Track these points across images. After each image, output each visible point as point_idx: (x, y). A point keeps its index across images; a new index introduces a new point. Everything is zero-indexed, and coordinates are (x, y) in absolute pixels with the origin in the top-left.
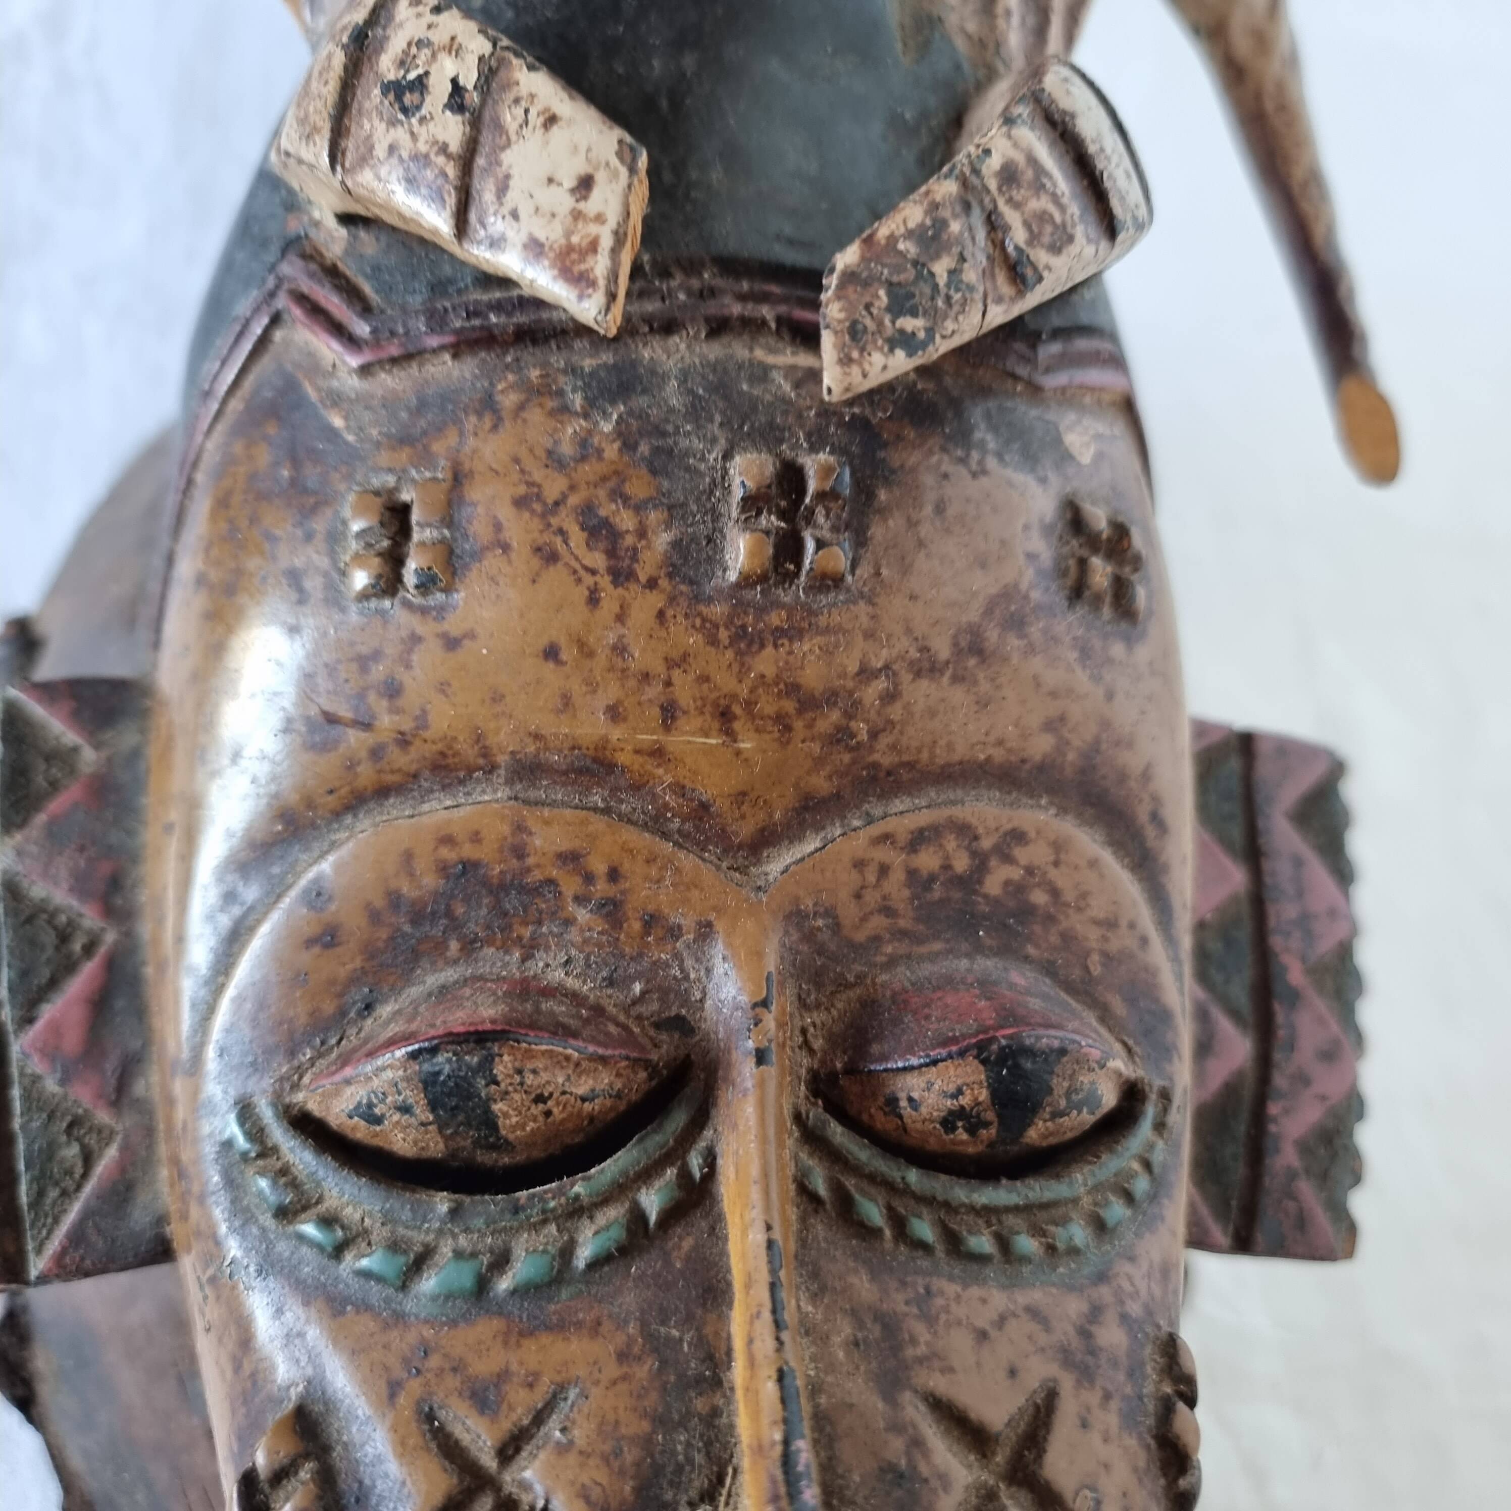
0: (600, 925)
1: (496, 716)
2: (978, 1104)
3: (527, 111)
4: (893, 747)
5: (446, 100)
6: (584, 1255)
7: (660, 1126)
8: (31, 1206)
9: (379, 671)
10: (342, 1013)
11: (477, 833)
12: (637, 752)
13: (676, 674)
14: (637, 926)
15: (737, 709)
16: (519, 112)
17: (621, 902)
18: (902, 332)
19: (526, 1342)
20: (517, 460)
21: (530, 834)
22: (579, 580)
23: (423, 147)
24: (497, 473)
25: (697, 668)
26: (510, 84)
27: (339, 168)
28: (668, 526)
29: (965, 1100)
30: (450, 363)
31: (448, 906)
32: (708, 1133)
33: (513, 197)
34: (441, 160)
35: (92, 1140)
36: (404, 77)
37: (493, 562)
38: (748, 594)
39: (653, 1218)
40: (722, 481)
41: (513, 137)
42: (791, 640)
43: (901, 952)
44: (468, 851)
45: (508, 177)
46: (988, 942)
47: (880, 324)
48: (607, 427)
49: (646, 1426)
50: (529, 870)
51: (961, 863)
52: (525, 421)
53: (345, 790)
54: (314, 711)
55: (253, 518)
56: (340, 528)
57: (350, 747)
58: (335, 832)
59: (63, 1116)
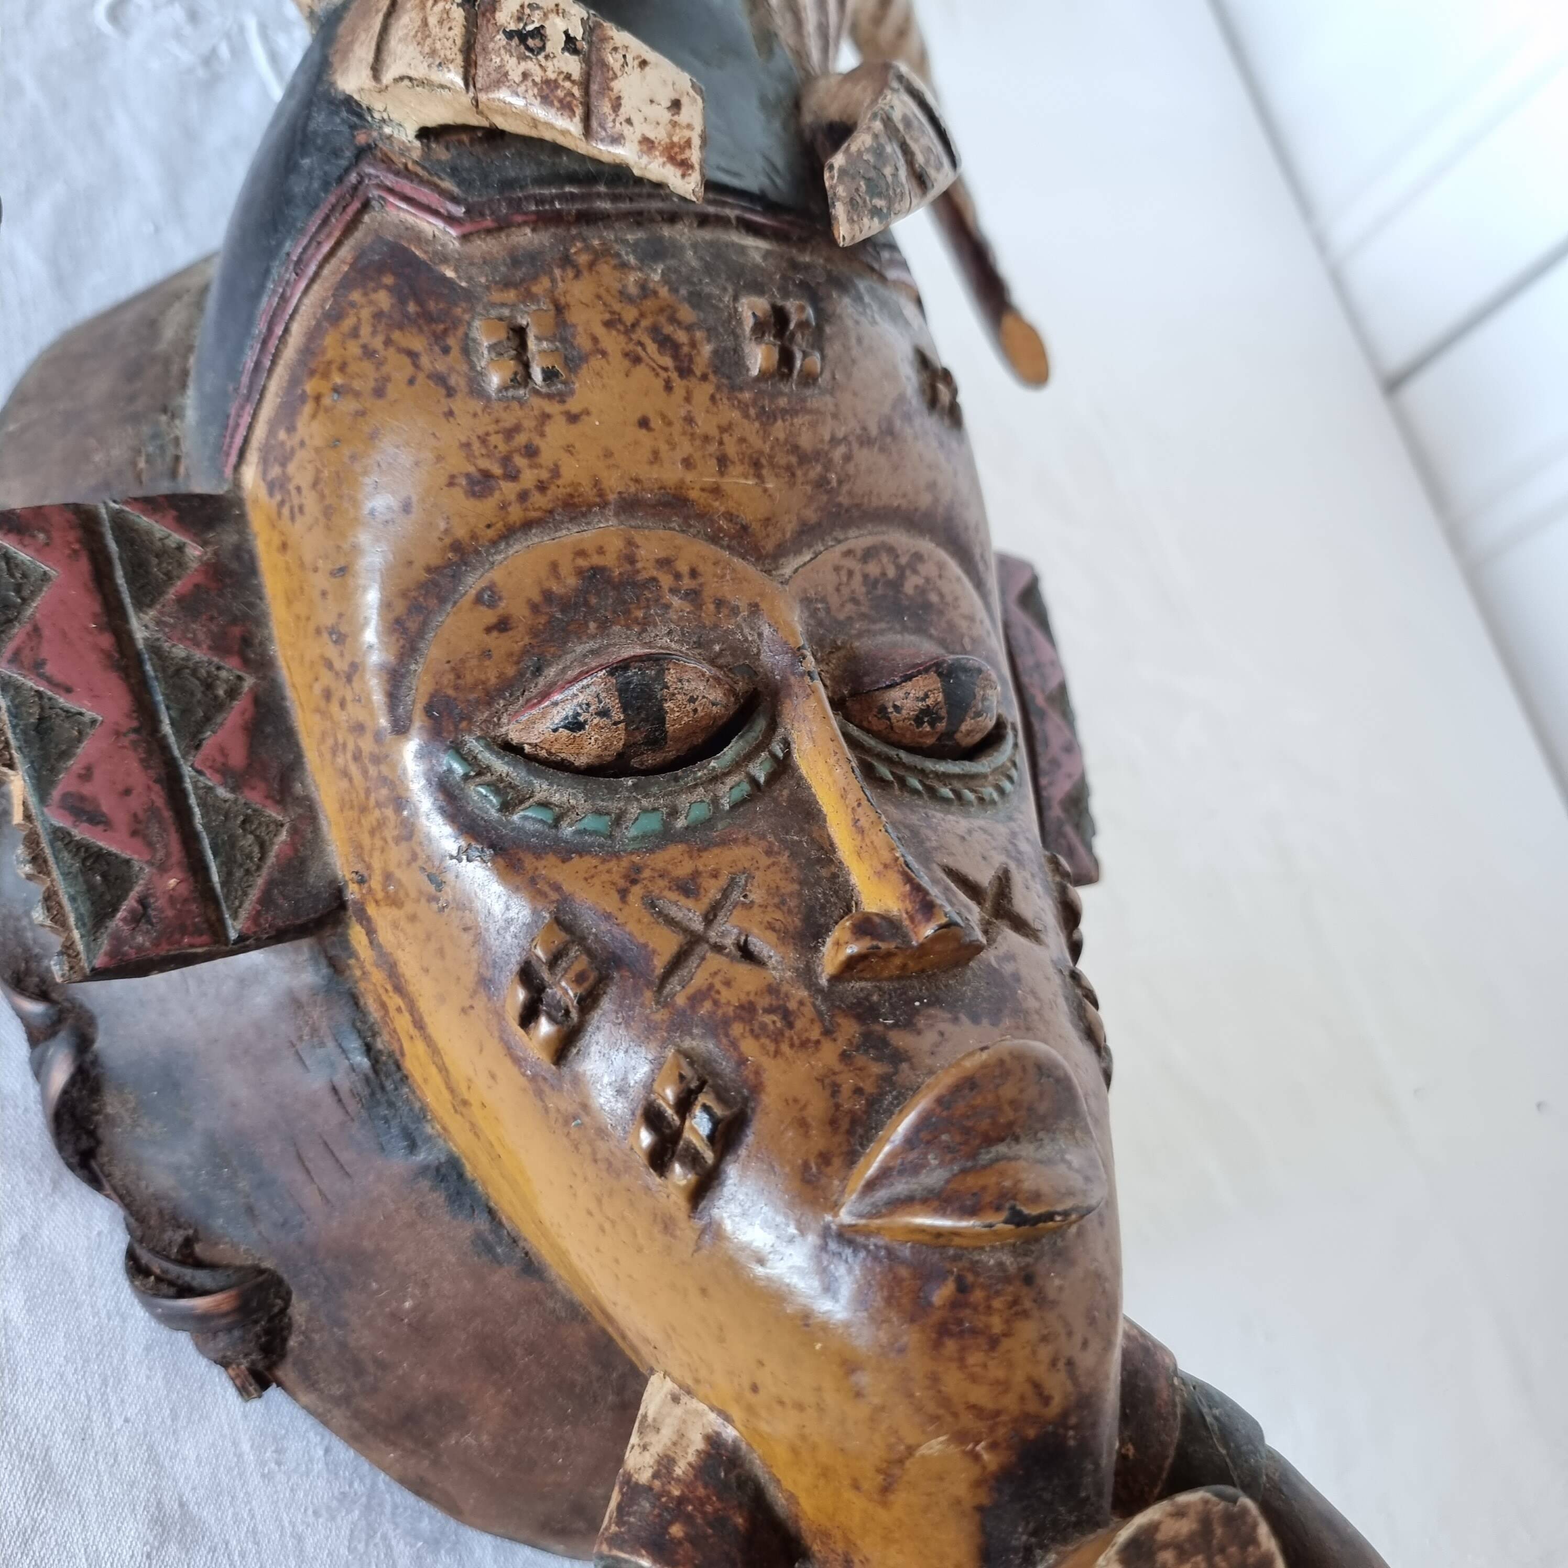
0: (688, 607)
1: (609, 467)
2: (938, 703)
3: (624, 56)
4: (850, 493)
5: (563, 45)
6: (726, 804)
7: (751, 727)
8: (223, 884)
9: (521, 439)
10: (521, 674)
11: (601, 548)
12: (703, 490)
13: (726, 437)
14: (712, 607)
15: (764, 461)
16: (619, 56)
17: (700, 591)
18: (875, 207)
19: (705, 854)
20: (599, 297)
21: (638, 547)
22: (657, 375)
23: (552, 76)
24: (587, 306)
25: (738, 433)
26: (605, 39)
27: (471, 88)
28: (709, 341)
29: (929, 702)
30: (530, 234)
31: (585, 598)
32: (781, 730)
33: (624, 111)
34: (567, 84)
35: (262, 832)
36: (524, 28)
37: (596, 362)
38: (763, 386)
39: (762, 780)
40: (735, 315)
41: (619, 73)
42: (791, 416)
43: (864, 628)
44: (597, 560)
45: (619, 98)
46: (910, 624)
47: (865, 202)
48: (656, 277)
49: (796, 887)
50: (638, 572)
51: (891, 573)
52: (598, 273)
53: (500, 525)
54: (472, 469)
55: (388, 342)
56: (471, 344)
57: (502, 493)
58: (493, 555)
59: (236, 817)
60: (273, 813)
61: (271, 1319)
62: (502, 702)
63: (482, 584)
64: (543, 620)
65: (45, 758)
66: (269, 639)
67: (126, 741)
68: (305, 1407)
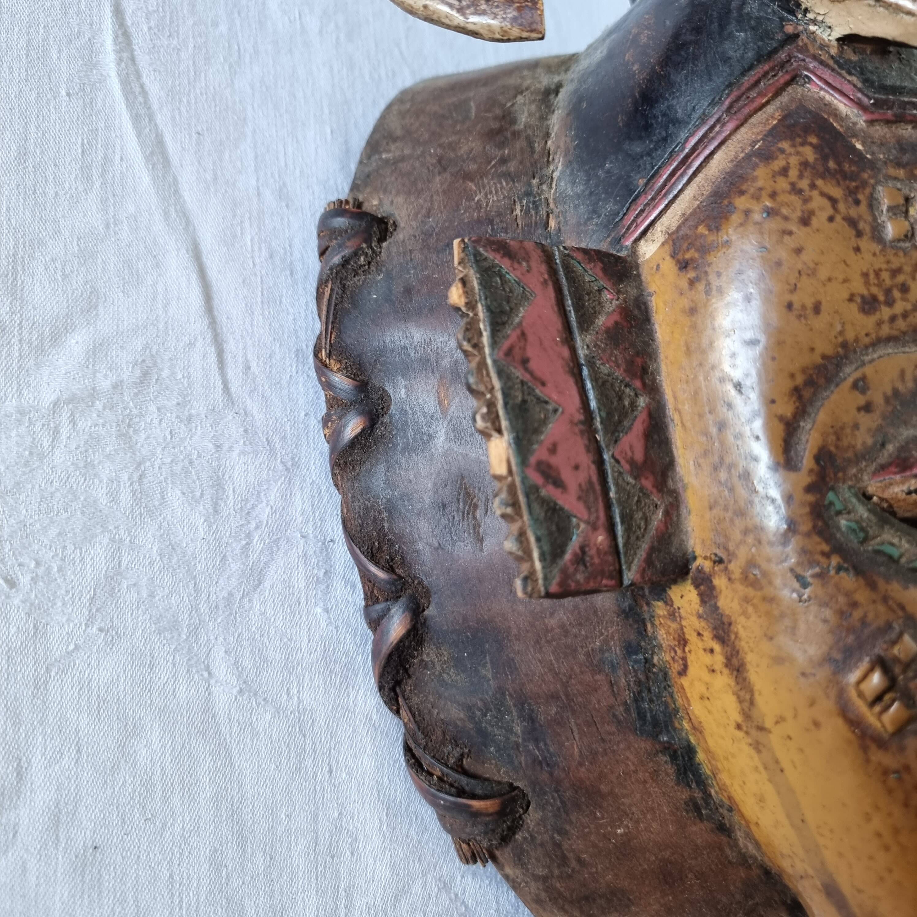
8: (625, 544)
35: (646, 510)
53: (874, 336)
54: (865, 292)
55: (813, 186)
56: (875, 202)
57: (881, 314)
58: (863, 355)
59: (633, 496)
60: (655, 498)
61: (513, 821)
62: (864, 463)
63: (857, 375)
64: (890, 409)
65: (525, 431)
66: (657, 371)
67: (577, 430)
68: (507, 877)
